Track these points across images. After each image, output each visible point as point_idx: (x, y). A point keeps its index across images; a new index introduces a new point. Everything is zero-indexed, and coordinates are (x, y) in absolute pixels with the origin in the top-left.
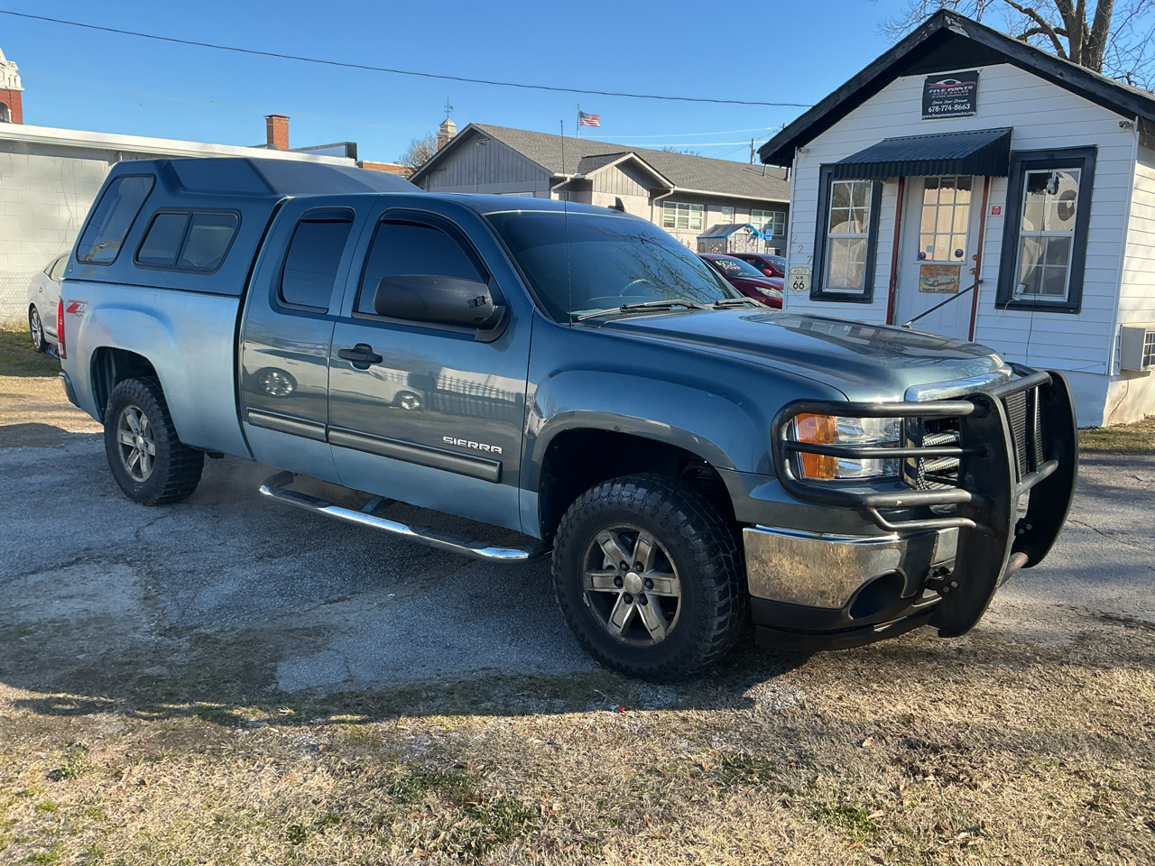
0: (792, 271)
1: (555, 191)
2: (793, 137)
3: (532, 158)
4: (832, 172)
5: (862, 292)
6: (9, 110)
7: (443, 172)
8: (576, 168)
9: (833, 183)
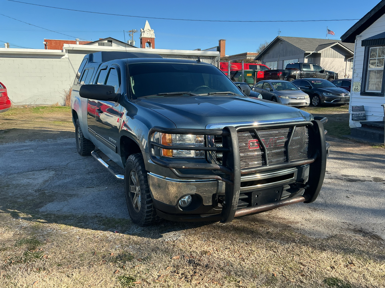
0: (354, 84)
1: (306, 58)
2: (353, 31)
3: (298, 47)
4: (364, 43)
5: (380, 92)
6: (151, 44)
7: (268, 54)
8: (315, 49)
9: (370, 48)
